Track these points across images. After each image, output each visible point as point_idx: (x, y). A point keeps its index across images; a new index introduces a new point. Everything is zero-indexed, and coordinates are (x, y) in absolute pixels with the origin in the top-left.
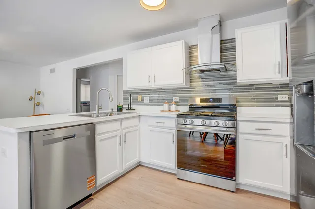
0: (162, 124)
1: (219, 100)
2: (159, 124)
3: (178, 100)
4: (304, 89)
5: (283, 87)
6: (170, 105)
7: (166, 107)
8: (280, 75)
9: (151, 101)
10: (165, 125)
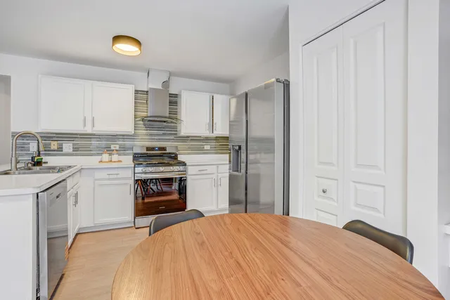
0: (115, 176)
1: (164, 149)
2: (111, 177)
3: (118, 148)
4: (237, 148)
5: (207, 139)
6: (110, 154)
7: (106, 157)
8: (208, 132)
9: (75, 149)
10: (118, 176)
